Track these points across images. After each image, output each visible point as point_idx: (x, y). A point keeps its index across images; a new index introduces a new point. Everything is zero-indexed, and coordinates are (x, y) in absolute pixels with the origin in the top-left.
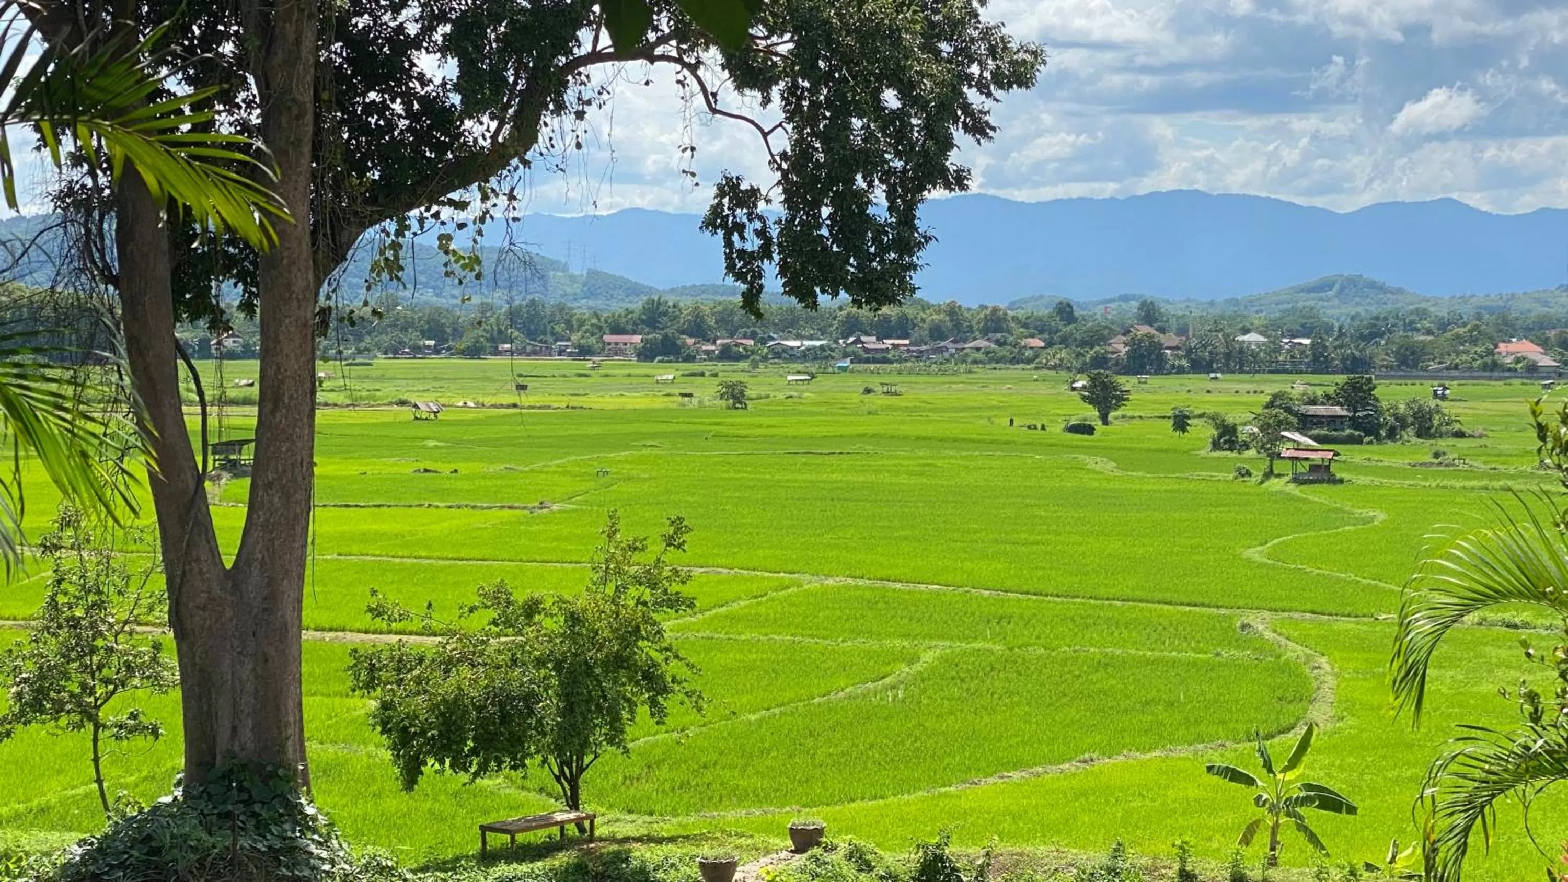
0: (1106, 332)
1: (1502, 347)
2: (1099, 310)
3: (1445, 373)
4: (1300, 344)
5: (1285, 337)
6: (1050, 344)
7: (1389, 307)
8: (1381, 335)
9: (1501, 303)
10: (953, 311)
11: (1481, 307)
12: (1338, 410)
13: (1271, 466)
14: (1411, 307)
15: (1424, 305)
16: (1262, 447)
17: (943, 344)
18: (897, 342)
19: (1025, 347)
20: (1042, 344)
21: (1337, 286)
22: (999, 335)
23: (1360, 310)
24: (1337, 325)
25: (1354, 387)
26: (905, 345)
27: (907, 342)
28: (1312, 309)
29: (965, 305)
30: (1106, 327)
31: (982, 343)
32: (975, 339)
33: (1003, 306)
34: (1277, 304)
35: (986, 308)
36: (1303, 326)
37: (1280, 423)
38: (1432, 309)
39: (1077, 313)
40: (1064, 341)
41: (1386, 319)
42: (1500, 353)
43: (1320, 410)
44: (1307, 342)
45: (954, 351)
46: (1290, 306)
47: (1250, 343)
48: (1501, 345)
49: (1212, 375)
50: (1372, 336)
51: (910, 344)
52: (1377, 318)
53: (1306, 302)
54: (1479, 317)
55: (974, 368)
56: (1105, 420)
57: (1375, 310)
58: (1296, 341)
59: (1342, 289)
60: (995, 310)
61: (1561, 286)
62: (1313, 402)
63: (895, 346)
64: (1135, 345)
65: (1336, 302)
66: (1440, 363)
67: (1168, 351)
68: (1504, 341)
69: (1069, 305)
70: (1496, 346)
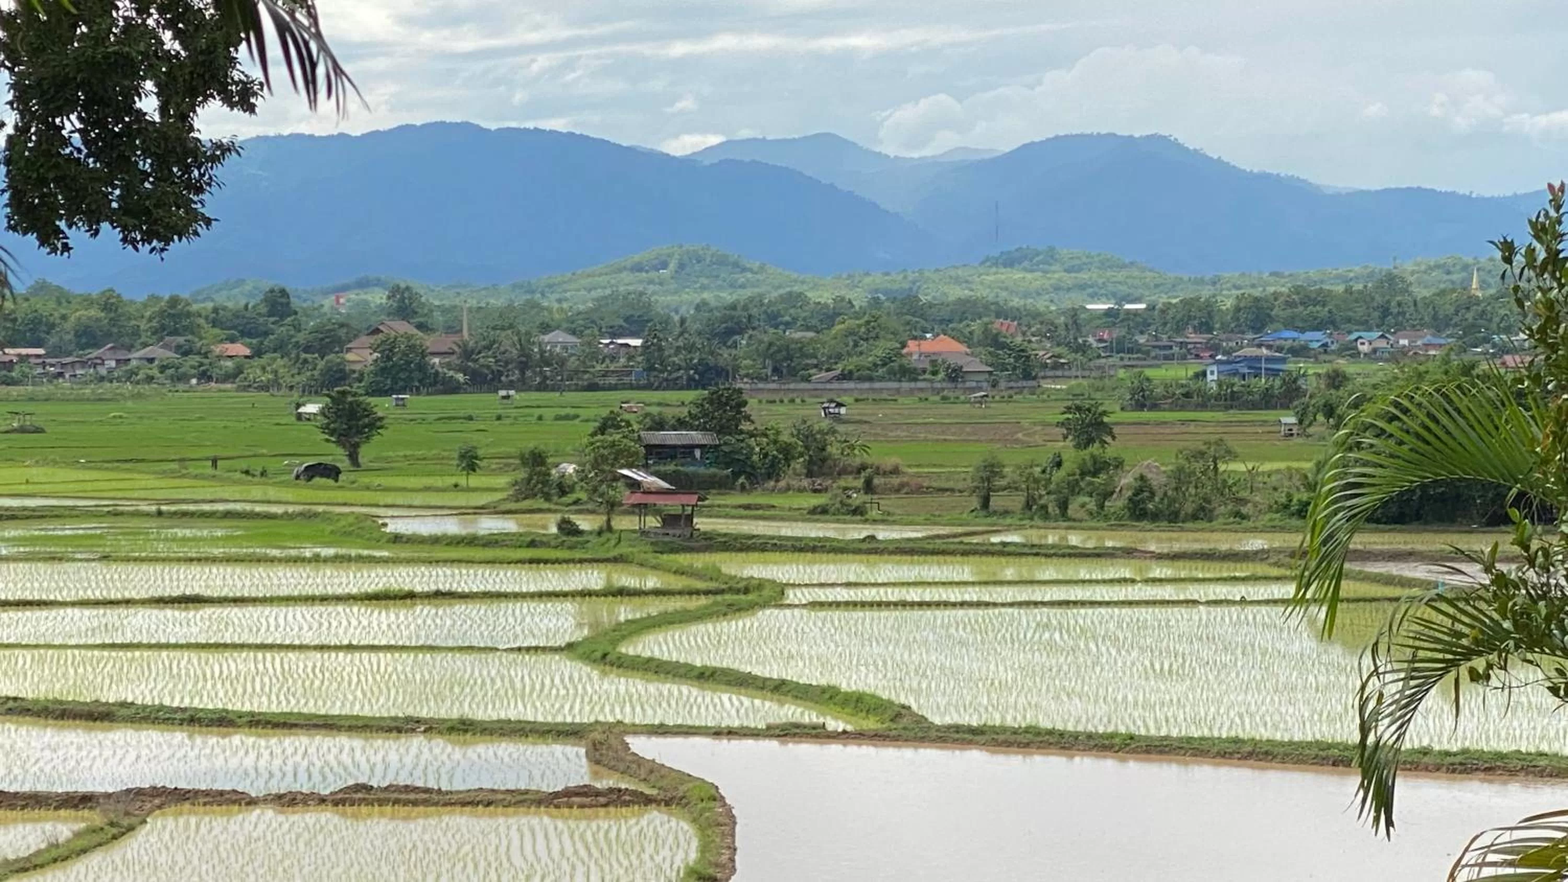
0: (342, 332)
1: (912, 345)
2: (328, 302)
3: (836, 385)
4: (627, 345)
5: (603, 336)
6: (258, 353)
7: (748, 293)
8: (741, 332)
9: (906, 286)
10: (110, 303)
11: (877, 291)
12: (696, 437)
13: (609, 521)
14: (782, 291)
15: (797, 288)
16: (595, 490)
17: (96, 353)
18: (24, 351)
19: (219, 357)
20: (248, 352)
21: (672, 265)
22: (181, 340)
23: (706, 295)
24: (677, 318)
25: (717, 401)
26: (38, 356)
27: (41, 351)
28: (641, 294)
29: (126, 297)
30: (342, 325)
31: (156, 351)
32: (145, 345)
33: (185, 295)
34: (589, 291)
35: (158, 299)
36: (627, 320)
37: (618, 455)
38: (809, 295)
39: (295, 303)
40: (280, 348)
41: (745, 308)
42: (911, 354)
43: (671, 437)
44: (636, 342)
45: (113, 364)
46: (608, 292)
47: (555, 345)
48: (911, 343)
49: (503, 393)
50: (730, 332)
51: (47, 355)
52: (733, 307)
53: (628, 283)
54: (876, 302)
55: (145, 388)
56: (353, 458)
57: (728, 297)
58: (620, 341)
59: (681, 266)
60: (174, 301)
61: (987, 259)
62: (659, 425)
63: (23, 359)
64: (388, 349)
65: (673, 286)
66: (828, 370)
67: (436, 360)
68: (915, 338)
69: (283, 293)
70: (904, 346)
